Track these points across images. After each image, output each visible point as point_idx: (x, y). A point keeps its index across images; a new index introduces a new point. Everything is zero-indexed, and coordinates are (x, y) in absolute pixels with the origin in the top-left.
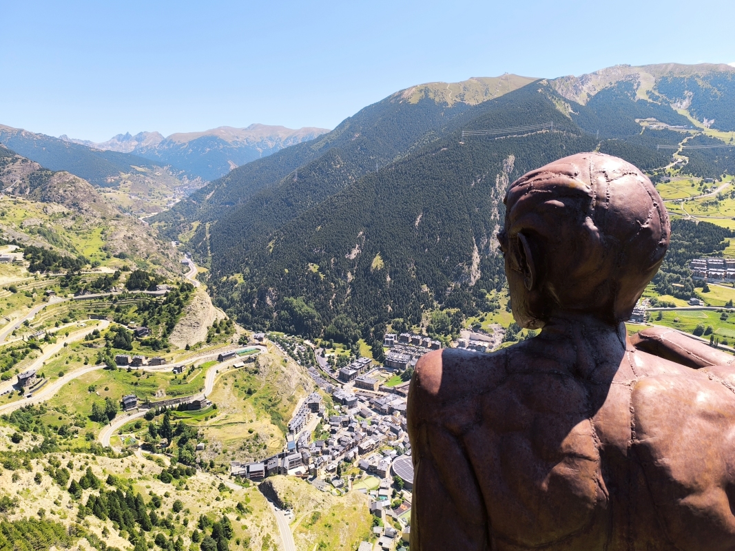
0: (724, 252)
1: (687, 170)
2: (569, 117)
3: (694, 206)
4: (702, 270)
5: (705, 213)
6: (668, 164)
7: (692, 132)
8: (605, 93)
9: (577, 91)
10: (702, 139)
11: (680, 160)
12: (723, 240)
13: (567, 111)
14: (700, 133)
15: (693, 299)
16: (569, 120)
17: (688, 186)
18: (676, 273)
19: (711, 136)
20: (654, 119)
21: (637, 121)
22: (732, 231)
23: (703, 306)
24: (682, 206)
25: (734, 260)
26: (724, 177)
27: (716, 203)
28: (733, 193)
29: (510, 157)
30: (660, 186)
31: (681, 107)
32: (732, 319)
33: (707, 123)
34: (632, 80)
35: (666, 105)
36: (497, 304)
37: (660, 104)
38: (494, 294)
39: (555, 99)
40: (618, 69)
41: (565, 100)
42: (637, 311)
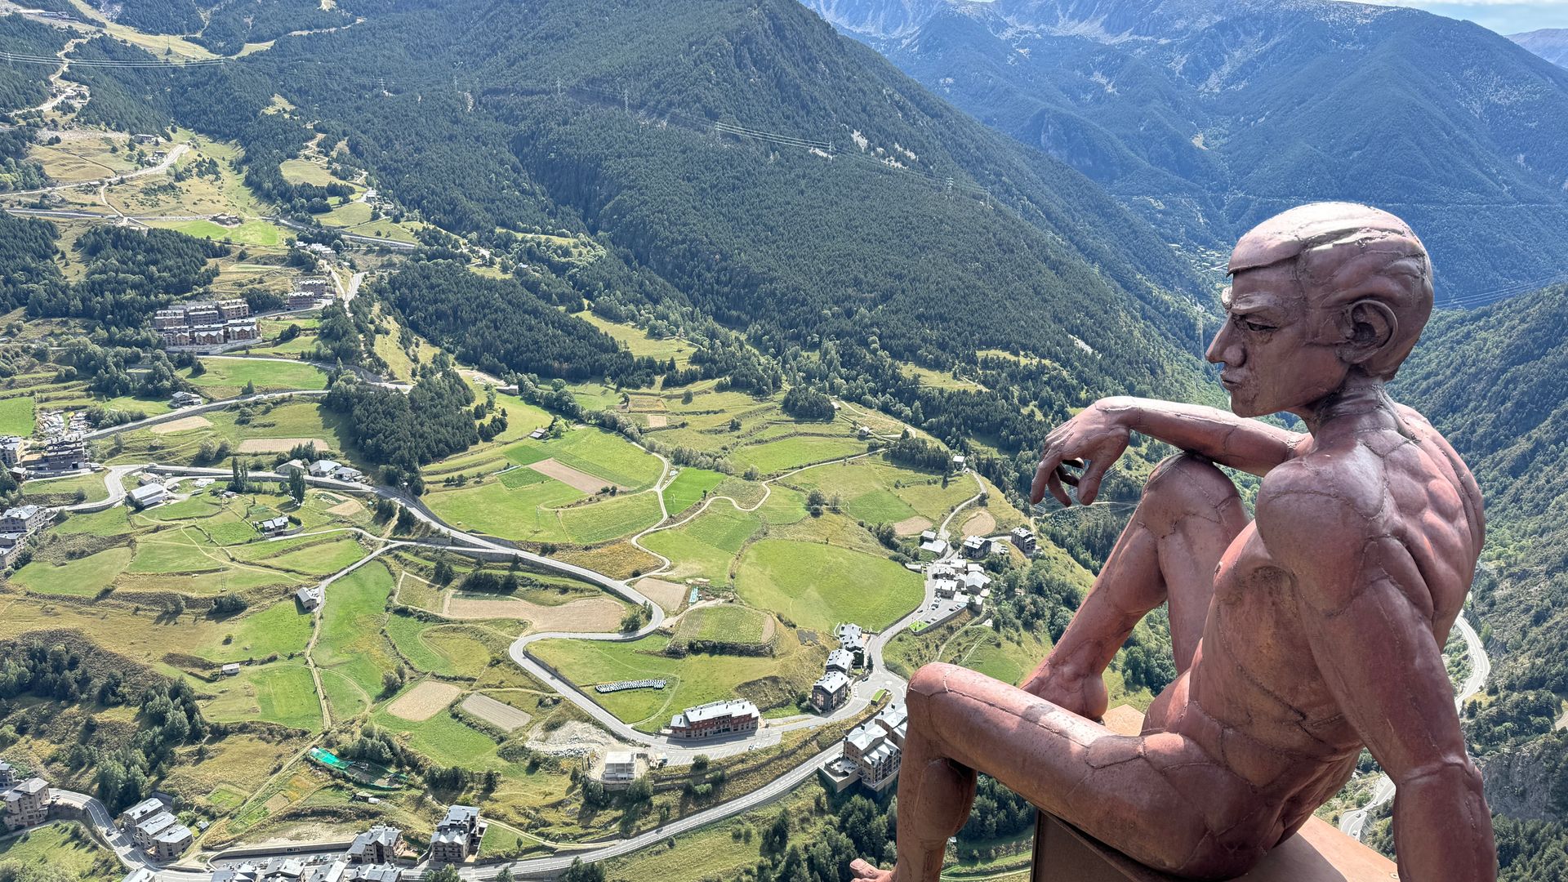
0: (212, 288)
1: (91, 116)
3: (127, 195)
4: (180, 331)
5: (155, 209)
6: (44, 100)
7: (79, 27)
10: (106, 46)
11: (69, 93)
12: (205, 264)
14: (99, 31)
15: (178, 395)
17: (104, 151)
18: (128, 344)
19: (125, 42)
22: (217, 245)
23: (200, 404)
24: (101, 197)
25: (241, 303)
26: (174, 131)
27: (173, 188)
28: (199, 165)
30: (41, 153)
32: (260, 417)
33: (108, 12)
42: (63, 445)
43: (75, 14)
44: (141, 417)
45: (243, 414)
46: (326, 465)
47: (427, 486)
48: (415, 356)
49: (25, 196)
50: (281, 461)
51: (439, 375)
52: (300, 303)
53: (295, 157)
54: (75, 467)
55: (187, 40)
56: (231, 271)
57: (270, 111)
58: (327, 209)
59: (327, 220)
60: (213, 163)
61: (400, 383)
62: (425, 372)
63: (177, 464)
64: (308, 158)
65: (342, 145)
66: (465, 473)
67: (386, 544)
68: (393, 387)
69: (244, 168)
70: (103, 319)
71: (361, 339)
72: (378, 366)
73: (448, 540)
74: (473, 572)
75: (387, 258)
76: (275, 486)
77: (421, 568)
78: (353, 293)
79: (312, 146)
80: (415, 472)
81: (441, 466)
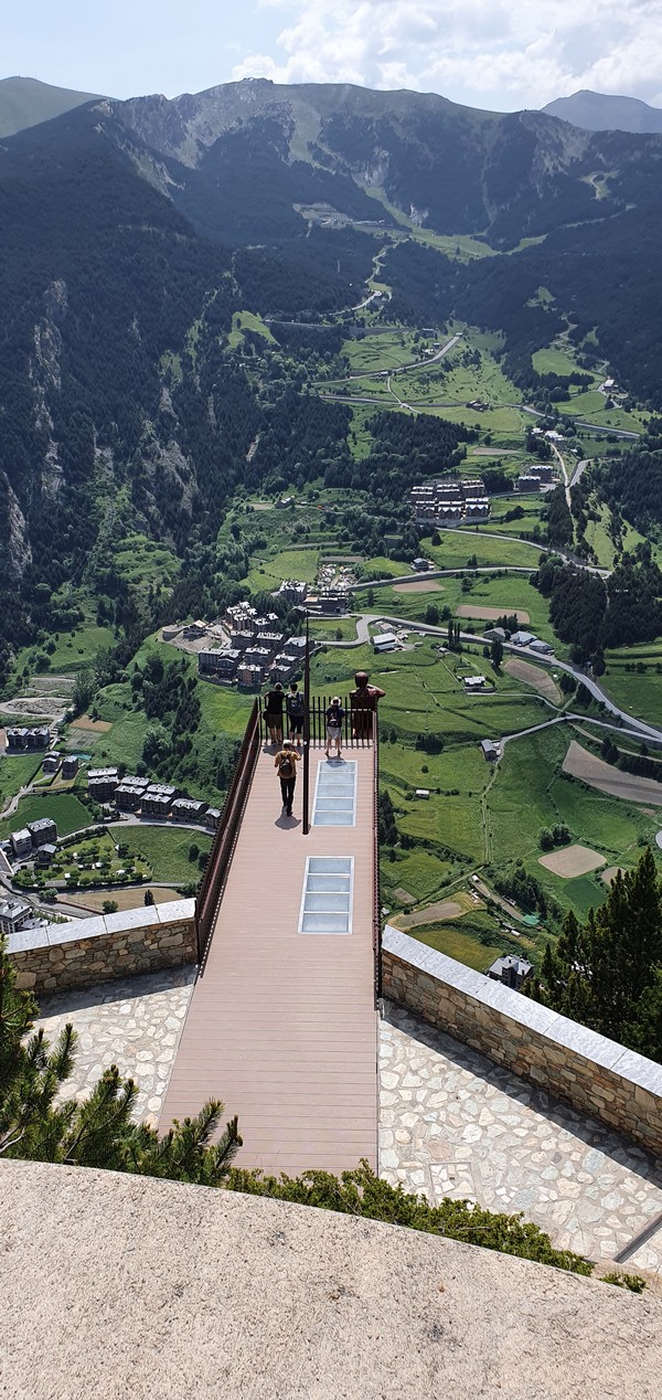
0: (459, 469)
1: (394, 312)
2: (167, 195)
3: (407, 383)
4: (428, 505)
5: (427, 396)
6: (360, 302)
7: (393, 234)
8: (228, 140)
9: (178, 139)
10: (411, 248)
11: (378, 293)
12: (457, 446)
13: (163, 181)
14: (407, 236)
15: (418, 560)
16: (168, 201)
17: (395, 344)
18: (389, 515)
19: (425, 244)
20: (326, 206)
21: (297, 207)
22: (468, 429)
23: (433, 569)
24: (388, 385)
25: (477, 483)
26: (451, 324)
27: (442, 376)
28: (466, 356)
29: (57, 284)
30: (351, 347)
31: (371, 183)
32: (479, 586)
33: (416, 217)
34: (279, 116)
35: (345, 175)
36: (78, 613)
37: (334, 173)
38: (67, 593)
39: (133, 151)
40: (250, 89)
41: (154, 153)
42: (333, 592)
43: (391, 222)
44: (390, 577)
45: (465, 582)
46: (524, 636)
47: (607, 669)
48: (621, 544)
49: (336, 384)
50: (490, 626)
51: (639, 564)
52: (529, 487)
53: (548, 347)
54: (338, 611)
55: (476, 238)
56: (477, 454)
57: (533, 303)
58: (566, 398)
59: (564, 408)
60: (478, 354)
61: (602, 568)
62: (629, 560)
63: (409, 618)
64: (557, 348)
65: (592, 337)
66: (645, 661)
67: (563, 715)
68: (595, 571)
69: (504, 358)
70: (374, 491)
71: (575, 523)
72: (585, 551)
73: (620, 722)
74: (637, 755)
75: (612, 447)
76: (480, 648)
77: (591, 742)
78: (576, 479)
79: (564, 336)
80: (601, 654)
81: (624, 651)
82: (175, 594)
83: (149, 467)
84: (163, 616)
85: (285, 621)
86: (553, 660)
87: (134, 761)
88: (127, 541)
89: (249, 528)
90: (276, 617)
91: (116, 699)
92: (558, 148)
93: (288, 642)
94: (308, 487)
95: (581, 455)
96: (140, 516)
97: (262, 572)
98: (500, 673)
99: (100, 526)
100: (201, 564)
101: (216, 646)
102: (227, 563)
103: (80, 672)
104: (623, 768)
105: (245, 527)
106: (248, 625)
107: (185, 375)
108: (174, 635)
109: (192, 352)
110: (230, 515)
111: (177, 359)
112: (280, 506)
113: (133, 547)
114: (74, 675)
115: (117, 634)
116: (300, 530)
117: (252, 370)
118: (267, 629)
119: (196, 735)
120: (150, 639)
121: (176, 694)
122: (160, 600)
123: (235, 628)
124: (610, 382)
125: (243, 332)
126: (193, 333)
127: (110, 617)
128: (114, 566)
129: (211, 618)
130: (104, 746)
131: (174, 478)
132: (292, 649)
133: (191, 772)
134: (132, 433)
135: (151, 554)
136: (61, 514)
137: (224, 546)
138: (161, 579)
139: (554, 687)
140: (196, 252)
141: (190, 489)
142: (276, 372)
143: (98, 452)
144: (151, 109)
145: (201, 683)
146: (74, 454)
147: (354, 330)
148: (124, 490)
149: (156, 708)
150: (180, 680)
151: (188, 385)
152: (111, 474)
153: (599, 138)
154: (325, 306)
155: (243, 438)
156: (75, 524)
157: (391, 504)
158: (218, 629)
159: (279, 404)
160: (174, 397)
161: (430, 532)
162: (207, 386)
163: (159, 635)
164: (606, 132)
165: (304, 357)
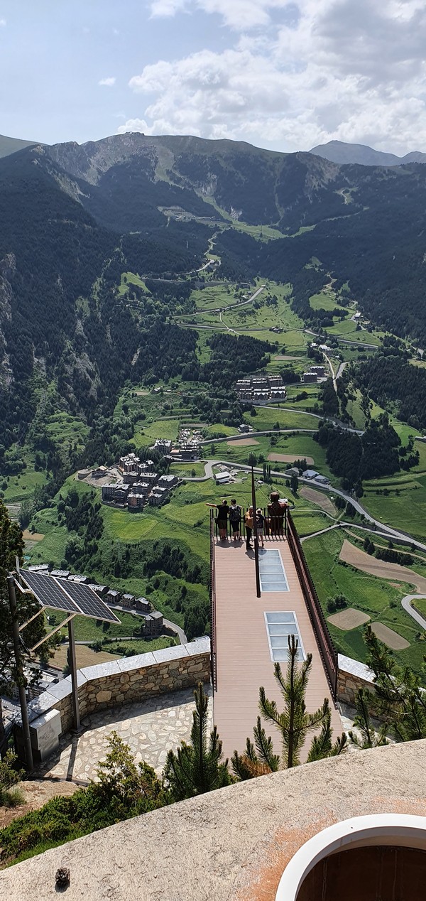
0: (266, 369)
1: (223, 272)
2: (79, 201)
3: (231, 316)
4: (247, 391)
5: (245, 324)
6: (201, 266)
7: (221, 225)
8: (116, 168)
9: (85, 168)
10: (232, 234)
11: (212, 261)
12: (264, 355)
13: (76, 193)
14: (229, 226)
15: (242, 426)
16: (79, 205)
17: (224, 292)
18: (223, 397)
19: (240, 231)
20: (178, 208)
21: (160, 209)
22: (271, 344)
23: (252, 431)
24: (220, 318)
25: (278, 377)
26: (258, 280)
27: (254, 312)
28: (268, 299)
29: (9, 255)
30: (196, 294)
31: (206, 194)
32: (281, 442)
33: (235, 215)
34: (148, 155)
35: (190, 189)
36: (22, 463)
37: (183, 188)
38: (15, 450)
39: (58, 175)
40: (130, 138)
41: (70, 176)
42: (189, 446)
43: (219, 217)
44: (225, 436)
45: (273, 439)
46: (311, 473)
47: (365, 493)
48: (369, 414)
49: (188, 317)
50: (289, 467)
51: (382, 426)
52: (310, 379)
53: (319, 293)
54: (193, 458)
55: (272, 227)
56: (277, 360)
57: (308, 267)
58: (332, 324)
59: (330, 330)
60: (275, 298)
61: (358, 430)
62: (375, 424)
63: (238, 462)
64: (325, 294)
65: (345, 286)
66: (389, 488)
67: (338, 523)
68: (354, 431)
69: (291, 300)
70: (213, 383)
71: (340, 402)
72: (347, 419)
73: (374, 527)
74: (387, 548)
75: (361, 354)
76: (284, 481)
77: (357, 541)
78: (340, 375)
79: (329, 286)
80: (360, 483)
81: (375, 481)
82: (87, 449)
83: (70, 369)
84: (78, 463)
85: (158, 465)
86: (331, 488)
87: (59, 560)
88: (55, 416)
89: (134, 407)
90: (152, 463)
91: (47, 518)
92: (321, 174)
93: (160, 479)
94: (171, 380)
95: (342, 359)
96: (63, 400)
97: (143, 434)
98: (297, 497)
99: (37, 407)
100: (103, 431)
101: (113, 482)
102: (120, 429)
103: (24, 501)
104: (378, 557)
105: (131, 406)
106: (134, 468)
107: (91, 312)
108: (85, 476)
109: (96, 297)
110: (122, 399)
111: (86, 302)
112: (154, 392)
113: (59, 420)
114: (19, 504)
115: (48, 476)
116: (167, 408)
117: (134, 308)
118: (147, 470)
119: (100, 541)
120: (70, 479)
121: (87, 514)
122: (76, 453)
123: (126, 470)
124: (358, 314)
125: (128, 285)
126: (96, 286)
127: (44, 465)
128: (46, 432)
129: (110, 464)
130: (39, 550)
131: (85, 376)
132: (163, 483)
133: (97, 566)
134: (57, 348)
135: (71, 424)
136: (12, 400)
137: (118, 418)
138: (77, 439)
139: (332, 505)
140: (97, 236)
141: (95, 383)
142: (150, 310)
143: (36, 360)
144: (68, 150)
145: (104, 506)
146: (20, 362)
147: (198, 284)
148: (53, 384)
149: (74, 524)
150: (90, 505)
151: (93, 318)
152: (44, 374)
153: (345, 168)
154: (180, 269)
155: (129, 351)
156: (21, 406)
157: (224, 391)
158: (114, 471)
159: (152, 329)
160: (85, 325)
161: (249, 408)
162: (106, 319)
163: (76, 476)
164: (349, 165)
165: (167, 301)
